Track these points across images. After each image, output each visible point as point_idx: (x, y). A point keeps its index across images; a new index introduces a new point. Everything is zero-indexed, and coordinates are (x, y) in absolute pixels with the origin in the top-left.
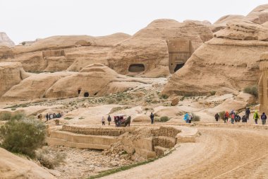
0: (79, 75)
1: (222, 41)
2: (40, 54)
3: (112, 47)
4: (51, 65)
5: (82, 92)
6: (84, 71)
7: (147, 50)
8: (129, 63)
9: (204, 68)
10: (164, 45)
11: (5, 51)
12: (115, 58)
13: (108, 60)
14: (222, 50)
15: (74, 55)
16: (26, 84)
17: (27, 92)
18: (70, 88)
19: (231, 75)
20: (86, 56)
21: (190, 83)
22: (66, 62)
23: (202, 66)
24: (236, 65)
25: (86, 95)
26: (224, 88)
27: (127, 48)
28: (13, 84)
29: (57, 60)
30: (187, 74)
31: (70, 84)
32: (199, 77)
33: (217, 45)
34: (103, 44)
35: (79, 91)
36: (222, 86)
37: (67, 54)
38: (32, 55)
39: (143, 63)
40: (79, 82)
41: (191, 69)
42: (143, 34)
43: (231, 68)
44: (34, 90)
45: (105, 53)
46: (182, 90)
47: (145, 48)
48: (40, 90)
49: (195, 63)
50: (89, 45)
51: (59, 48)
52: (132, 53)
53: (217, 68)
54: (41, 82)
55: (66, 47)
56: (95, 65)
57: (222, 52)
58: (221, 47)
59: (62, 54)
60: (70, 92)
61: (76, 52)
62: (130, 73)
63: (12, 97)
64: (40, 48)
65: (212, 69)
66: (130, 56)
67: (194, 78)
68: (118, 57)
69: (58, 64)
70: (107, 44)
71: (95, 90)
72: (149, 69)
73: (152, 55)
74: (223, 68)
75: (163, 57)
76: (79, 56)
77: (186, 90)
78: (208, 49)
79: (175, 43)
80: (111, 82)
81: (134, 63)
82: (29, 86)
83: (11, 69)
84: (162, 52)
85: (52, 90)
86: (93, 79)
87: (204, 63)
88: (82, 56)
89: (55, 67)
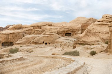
0: (44, 36)
1: (99, 23)
2: (32, 28)
3: (60, 26)
4: (36, 32)
5: (45, 43)
6: (46, 34)
7: (73, 28)
8: (65, 33)
9: (91, 34)
10: (80, 26)
11: (20, 26)
12: (60, 30)
13: (57, 31)
14: (99, 26)
15: (45, 29)
16: (25, 39)
17: (24, 42)
18: (40, 41)
19: (102, 37)
20: (49, 29)
21: (85, 40)
22: (42, 31)
23: (90, 33)
24: (104, 33)
25: (46, 44)
26: (98, 42)
27: (65, 27)
28: (20, 39)
29: (38, 31)
30: (84, 36)
31: (40, 39)
32: (89, 37)
33: (97, 24)
34: (57, 25)
35: (44, 42)
36: (98, 41)
37: (42, 28)
38: (29, 28)
39: (71, 33)
40: (44, 39)
41: (86, 34)
42: (72, 22)
43: (102, 34)
44: (27, 41)
45: (57, 29)
46: (81, 43)
47: (72, 27)
48: (29, 41)
49: (87, 32)
50: (51, 25)
51: (40, 26)
52: (67, 29)
53: (96, 34)
54: (30, 38)
55: (42, 26)
56: (51, 32)
57: (99, 27)
58: (99, 25)
59: (41, 28)
60: (40, 42)
61: (46, 28)
62: (66, 36)
63: (19, 44)
64: (33, 26)
65: (94, 34)
66: (66, 30)
67: (87, 38)
68: (61, 30)
69: (38, 32)
70: (58, 25)
71: (50, 42)
72: (73, 35)
73: (75, 30)
74: (99, 34)
75: (79, 31)
76: (46, 29)
77: (83, 43)
78: (93, 26)
79: (84, 26)
80: (56, 39)
81: (67, 32)
82: (25, 40)
83: (19, 33)
84: (78, 29)
85: (33, 41)
86: (49, 37)
87: (91, 32)
88: (48, 29)
89: (37, 33)
